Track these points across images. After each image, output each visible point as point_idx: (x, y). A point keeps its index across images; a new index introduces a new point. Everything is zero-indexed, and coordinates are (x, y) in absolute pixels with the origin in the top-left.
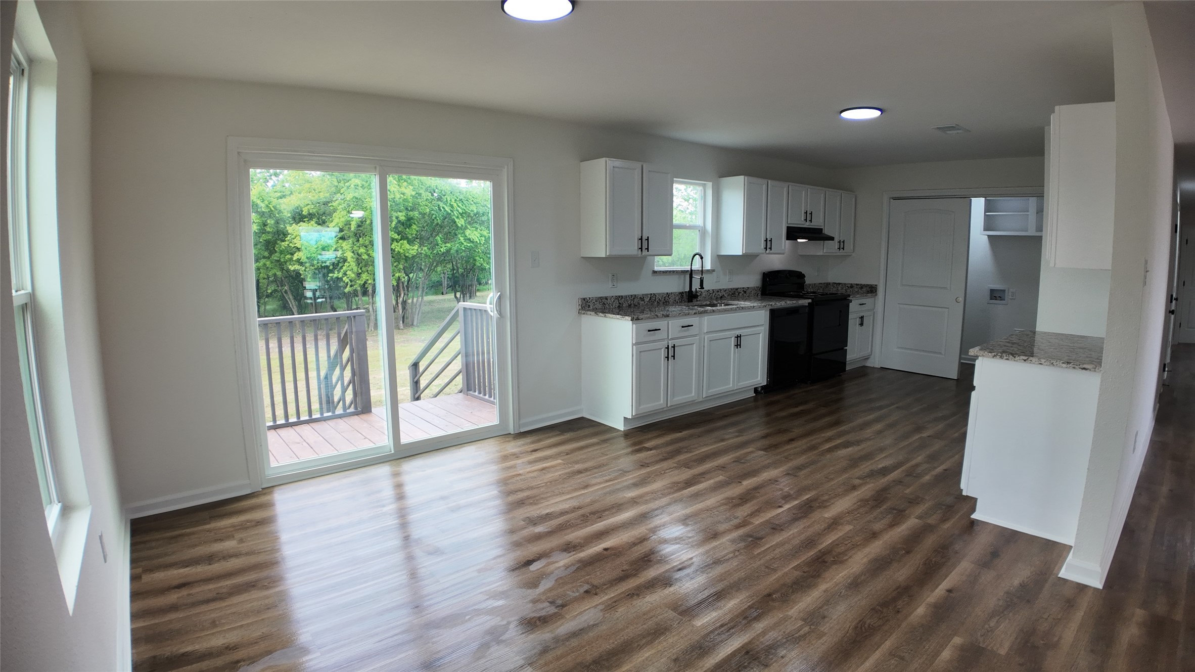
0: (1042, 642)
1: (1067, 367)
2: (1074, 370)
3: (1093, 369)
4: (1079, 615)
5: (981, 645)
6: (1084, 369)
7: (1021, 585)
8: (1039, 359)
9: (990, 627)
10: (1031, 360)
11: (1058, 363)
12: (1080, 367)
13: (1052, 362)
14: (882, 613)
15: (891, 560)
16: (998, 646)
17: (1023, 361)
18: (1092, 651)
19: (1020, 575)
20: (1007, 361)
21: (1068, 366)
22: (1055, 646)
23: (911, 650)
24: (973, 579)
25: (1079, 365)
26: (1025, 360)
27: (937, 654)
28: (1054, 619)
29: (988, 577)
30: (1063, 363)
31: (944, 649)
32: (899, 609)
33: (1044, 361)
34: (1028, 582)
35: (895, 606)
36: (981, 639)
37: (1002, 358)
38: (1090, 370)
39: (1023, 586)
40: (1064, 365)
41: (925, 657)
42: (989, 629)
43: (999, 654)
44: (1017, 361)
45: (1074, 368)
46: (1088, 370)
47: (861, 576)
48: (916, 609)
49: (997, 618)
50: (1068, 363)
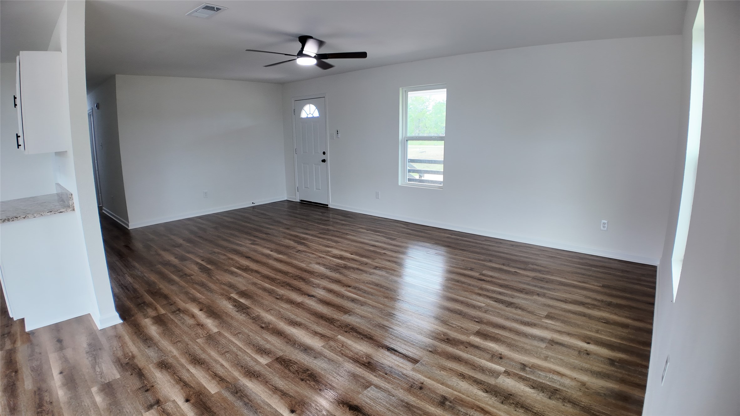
0: (127, 360)
1: (50, 215)
2: (55, 214)
3: (66, 211)
4: (127, 338)
5: (106, 382)
6: (61, 212)
7: (89, 345)
8: (33, 214)
9: (100, 372)
10: (28, 217)
11: (44, 213)
12: (58, 212)
13: (41, 214)
14: (44, 410)
15: (13, 382)
16: (113, 376)
17: (23, 218)
18: (149, 347)
19: (83, 342)
20: (13, 222)
21: (51, 213)
22: (133, 357)
23: (82, 412)
24: (65, 360)
25: (57, 211)
26: (24, 218)
27: (94, 403)
28: (120, 347)
29: (69, 353)
30: (48, 213)
31: (94, 398)
32: (49, 401)
33: (36, 214)
34: (89, 341)
35: (46, 402)
36: (103, 380)
37: (9, 221)
38: (64, 212)
39: (90, 345)
40: (49, 214)
41: (91, 409)
42: (100, 373)
43: (118, 379)
44: (19, 220)
45: (55, 213)
46: (63, 213)
47: (9, 402)
48: (57, 394)
49: (97, 366)
50: (50, 211)
